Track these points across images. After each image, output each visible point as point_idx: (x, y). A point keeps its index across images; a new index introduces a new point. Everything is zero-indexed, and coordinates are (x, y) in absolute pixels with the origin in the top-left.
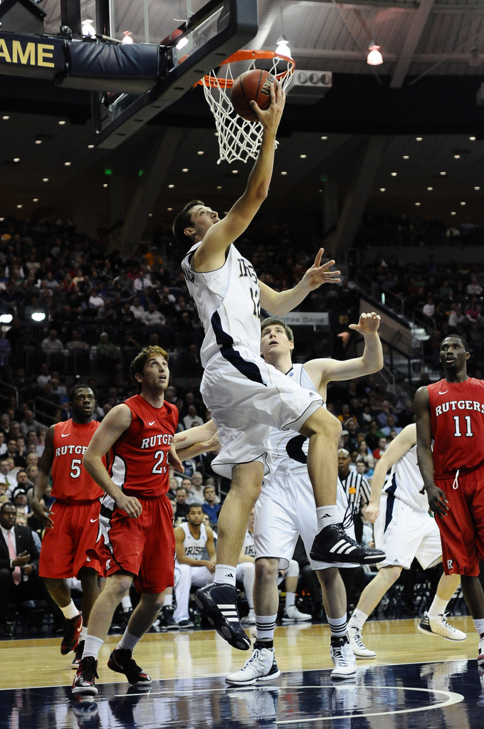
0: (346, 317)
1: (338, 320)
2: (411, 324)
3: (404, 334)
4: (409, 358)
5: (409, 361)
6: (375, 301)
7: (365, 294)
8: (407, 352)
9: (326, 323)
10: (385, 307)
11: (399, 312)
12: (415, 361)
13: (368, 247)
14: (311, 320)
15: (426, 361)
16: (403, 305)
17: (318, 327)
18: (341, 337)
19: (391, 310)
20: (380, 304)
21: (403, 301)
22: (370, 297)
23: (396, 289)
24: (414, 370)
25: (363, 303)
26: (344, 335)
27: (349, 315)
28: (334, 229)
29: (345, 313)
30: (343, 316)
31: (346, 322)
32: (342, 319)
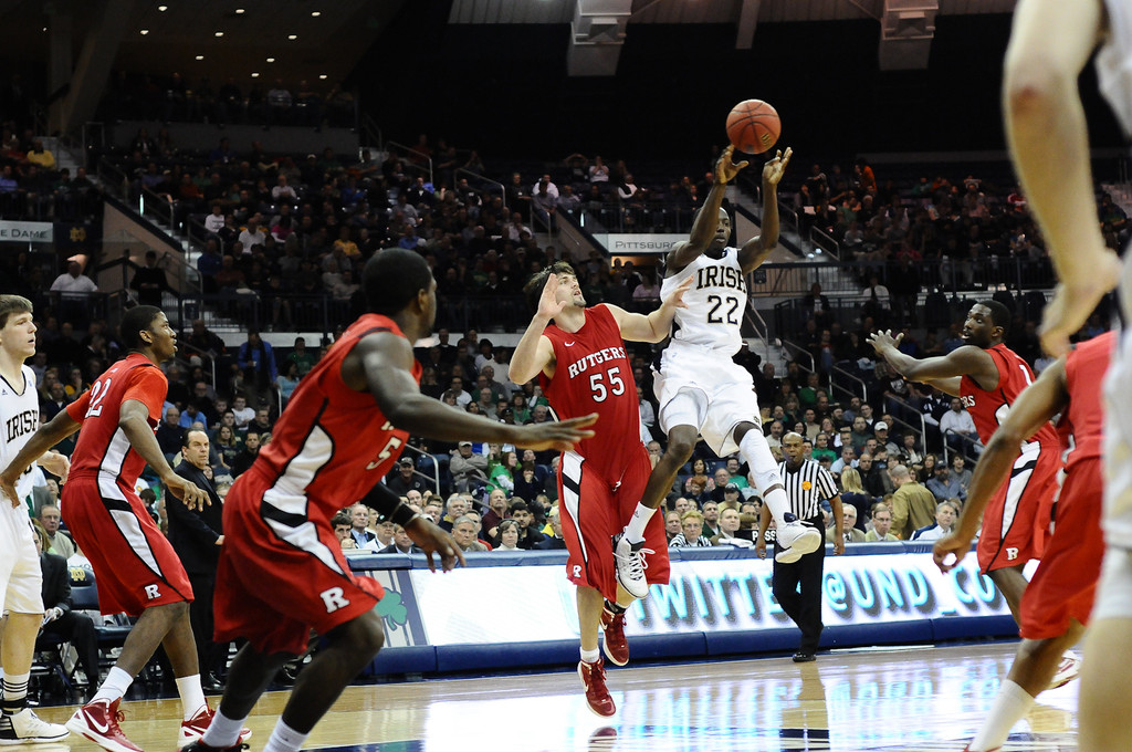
0: (82, 230)
1: (69, 234)
2: (185, 245)
3: (173, 260)
4: (180, 297)
5: (180, 303)
6: (129, 207)
7: (113, 196)
8: (176, 288)
9: (49, 238)
10: (146, 218)
11: (166, 225)
12: (189, 302)
13: (120, 121)
14: (25, 234)
15: (206, 303)
16: (174, 214)
17: (35, 244)
18: (74, 262)
19: (154, 222)
20: (136, 212)
21: (172, 207)
22: (122, 201)
24: (188, 317)
25: (109, 209)
26: (79, 258)
27: (87, 228)
28: (64, 90)
29: (79, 224)
30: (78, 228)
31: (82, 239)
32: (75, 234)
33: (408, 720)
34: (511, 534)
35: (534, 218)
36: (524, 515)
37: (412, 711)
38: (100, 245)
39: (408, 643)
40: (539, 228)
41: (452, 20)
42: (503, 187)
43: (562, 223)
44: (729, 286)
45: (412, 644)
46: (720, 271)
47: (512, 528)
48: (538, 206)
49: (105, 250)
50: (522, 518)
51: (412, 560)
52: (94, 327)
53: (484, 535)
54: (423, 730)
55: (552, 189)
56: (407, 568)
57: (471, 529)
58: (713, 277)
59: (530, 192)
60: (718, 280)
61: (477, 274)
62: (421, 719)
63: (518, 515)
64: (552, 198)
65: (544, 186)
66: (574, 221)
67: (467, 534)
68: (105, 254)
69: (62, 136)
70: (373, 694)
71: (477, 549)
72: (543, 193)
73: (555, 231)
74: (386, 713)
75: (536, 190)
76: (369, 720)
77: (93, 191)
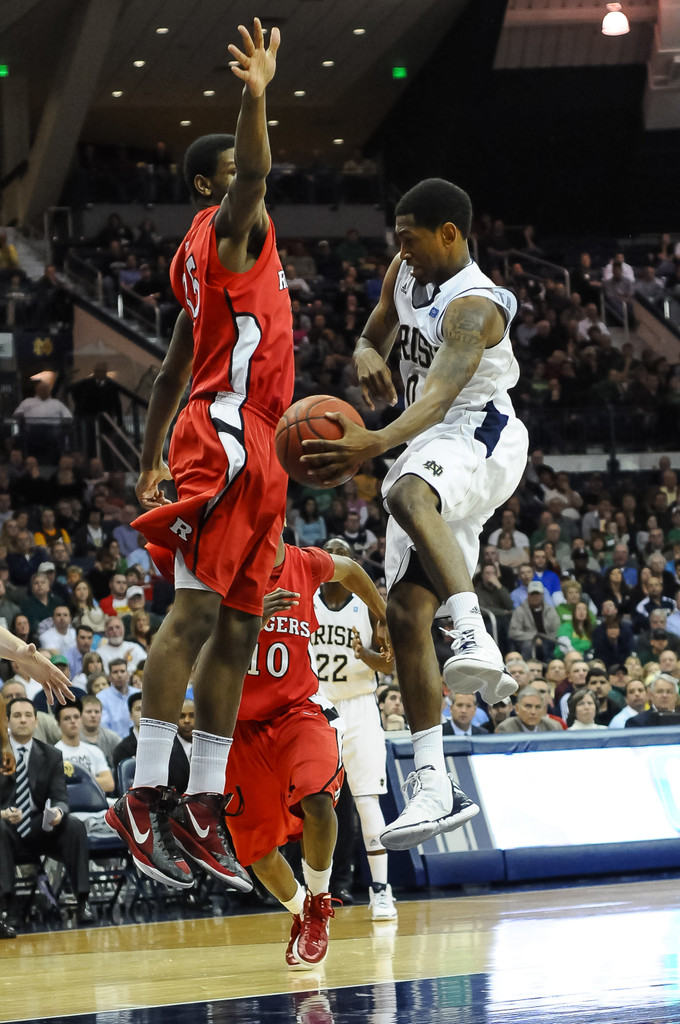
0: (47, 341)
1: (32, 347)
6: (105, 310)
7: (85, 298)
9: (9, 353)
10: (124, 323)
11: (151, 332)
13: (90, 205)
16: (158, 318)
18: (39, 382)
19: (134, 328)
20: (113, 316)
21: (157, 310)
22: (96, 304)
23: (143, 288)
25: (80, 315)
26: (45, 376)
27: (54, 339)
28: (22, 169)
29: (45, 334)
30: (43, 339)
31: (49, 352)
32: (40, 346)
33: (472, 945)
34: (587, 706)
35: (606, 310)
36: (602, 682)
37: (477, 935)
38: (71, 360)
39: (470, 847)
40: (613, 322)
41: (500, 62)
42: (567, 273)
43: (641, 313)
44: (337, 644)
45: (475, 847)
46: (327, 630)
47: (588, 698)
48: (610, 294)
49: (77, 365)
50: (599, 685)
51: (472, 744)
52: (66, 461)
53: (554, 711)
54: (489, 960)
55: (628, 271)
56: (466, 754)
57: (538, 702)
58: (321, 636)
59: (600, 277)
60: (326, 638)
61: (537, 382)
62: (488, 943)
63: (594, 683)
64: (627, 284)
65: (617, 267)
66: (656, 310)
67: (533, 710)
68: (77, 371)
69: (20, 225)
70: (429, 910)
71: (548, 728)
72: (618, 277)
73: (633, 324)
74: (443, 938)
75: (608, 273)
76: (423, 947)
77: (62, 292)
